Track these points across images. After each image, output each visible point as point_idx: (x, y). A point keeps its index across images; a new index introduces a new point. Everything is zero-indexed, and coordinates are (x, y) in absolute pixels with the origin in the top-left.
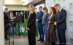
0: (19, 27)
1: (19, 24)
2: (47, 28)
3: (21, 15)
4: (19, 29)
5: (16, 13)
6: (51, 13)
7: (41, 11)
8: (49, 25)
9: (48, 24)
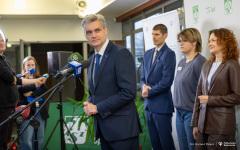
0: (62, 121)
1: (60, 107)
2: (195, 130)
3: (74, 69)
4: (62, 130)
5: (50, 55)
6: (214, 55)
7: (165, 47)
8: (203, 113)
9: (198, 111)
